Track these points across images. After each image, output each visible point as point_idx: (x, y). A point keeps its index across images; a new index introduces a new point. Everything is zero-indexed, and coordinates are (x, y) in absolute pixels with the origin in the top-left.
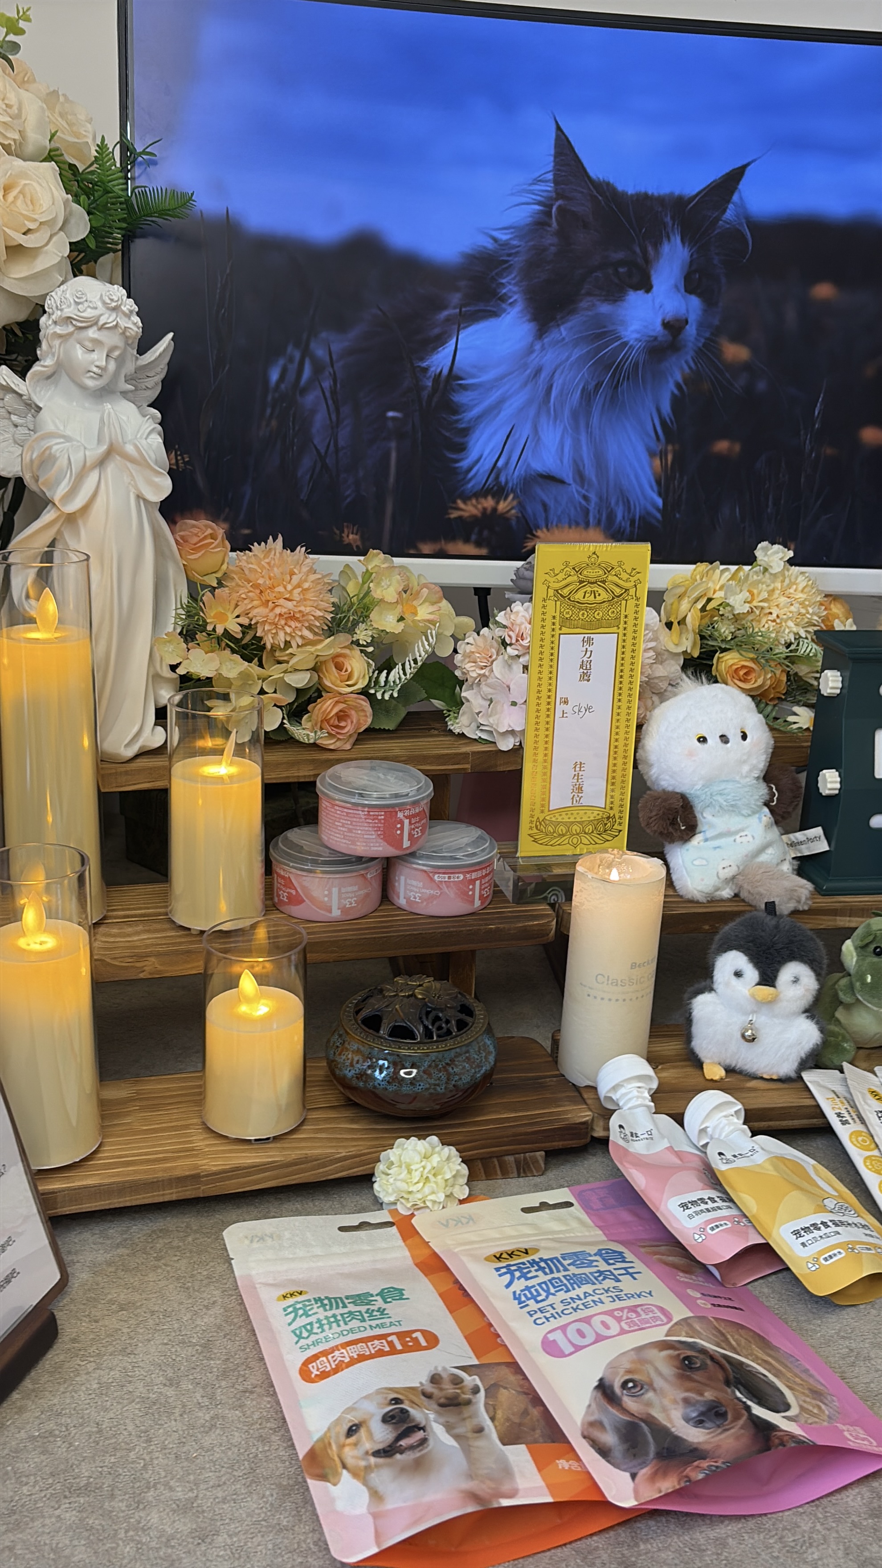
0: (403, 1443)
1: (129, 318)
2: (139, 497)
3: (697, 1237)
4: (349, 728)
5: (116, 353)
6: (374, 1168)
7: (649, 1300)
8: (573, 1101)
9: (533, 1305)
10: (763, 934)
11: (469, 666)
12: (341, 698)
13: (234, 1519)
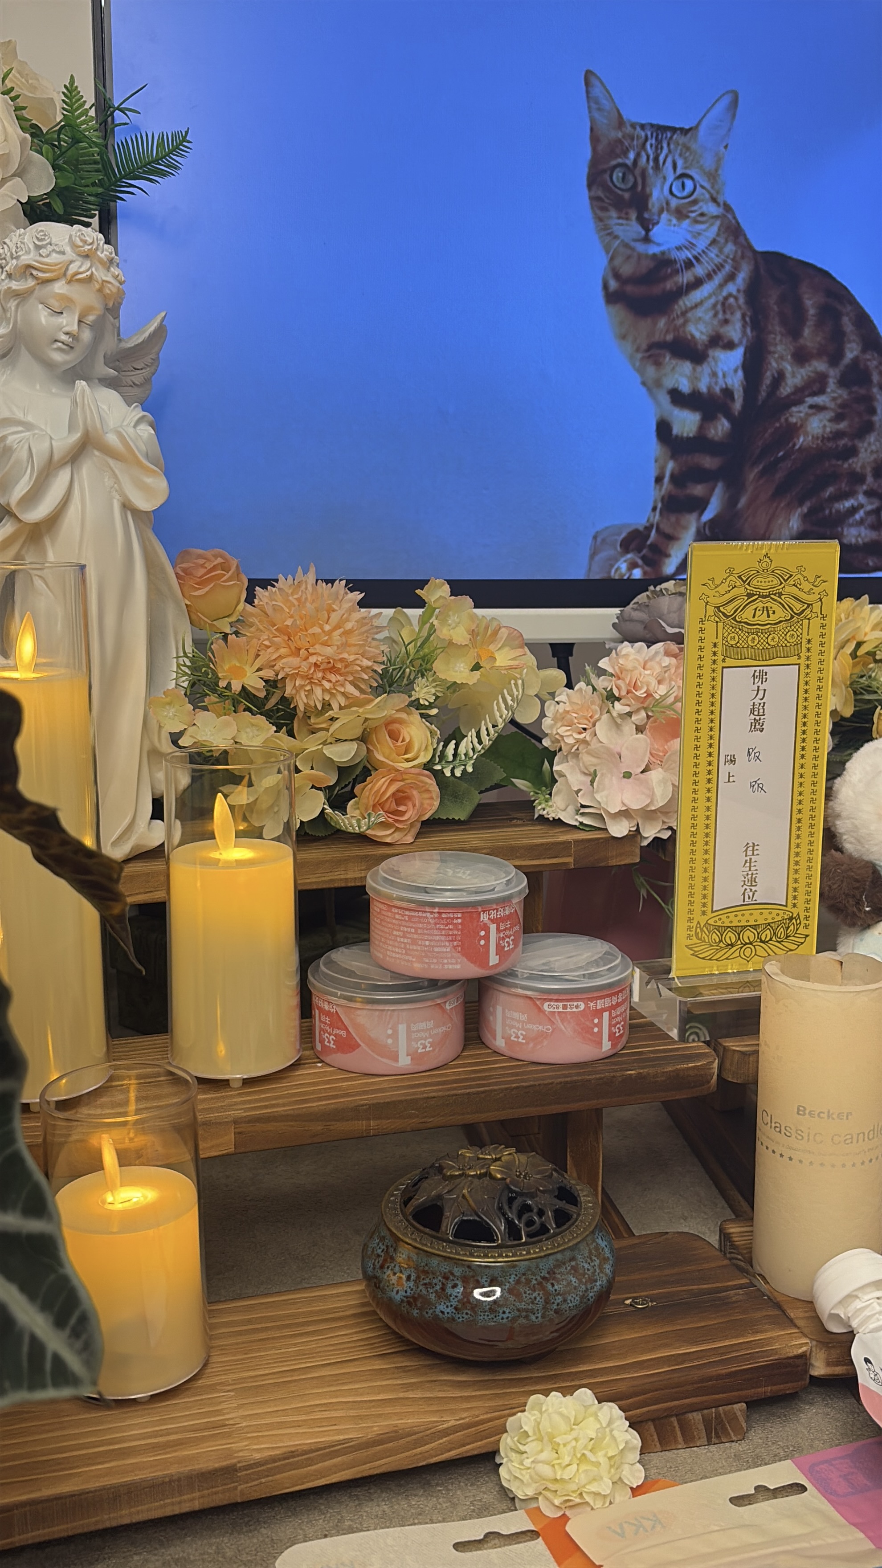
2: (126, 506)
4: (410, 814)
5: (91, 318)
6: (499, 1441)
8: (772, 1323)
11: (562, 730)
12: (398, 775)
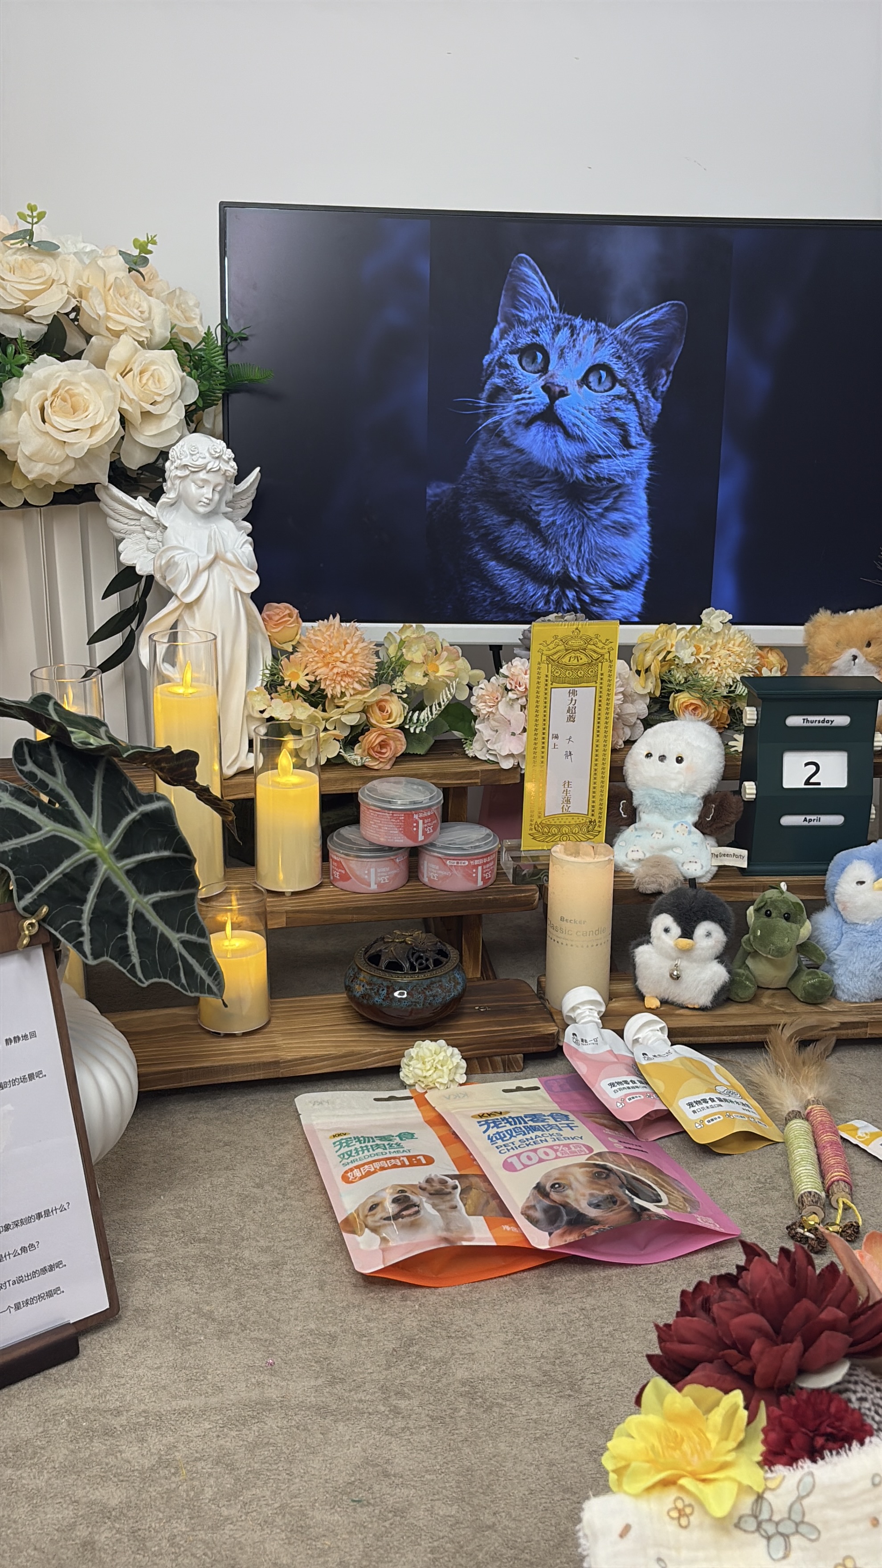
0: (404, 1213)
1: (228, 462)
2: (236, 589)
3: (619, 1104)
4: (388, 753)
5: (220, 487)
6: (400, 1061)
7: (580, 1141)
8: (545, 1020)
9: (500, 1142)
10: (686, 901)
11: (481, 705)
12: (384, 732)
13: (296, 1257)
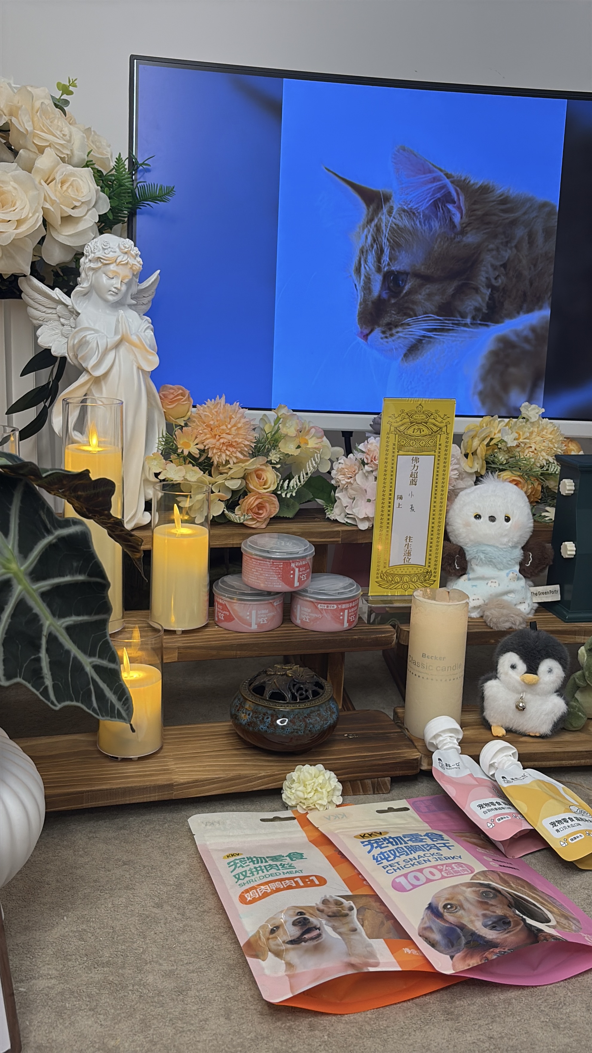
0: (306, 936)
1: (135, 259)
2: (140, 369)
3: (489, 825)
4: (264, 515)
5: (127, 280)
6: (283, 783)
7: (459, 861)
8: (408, 747)
9: (385, 863)
10: (529, 641)
11: (340, 477)
12: (260, 496)
13: (200, 982)
